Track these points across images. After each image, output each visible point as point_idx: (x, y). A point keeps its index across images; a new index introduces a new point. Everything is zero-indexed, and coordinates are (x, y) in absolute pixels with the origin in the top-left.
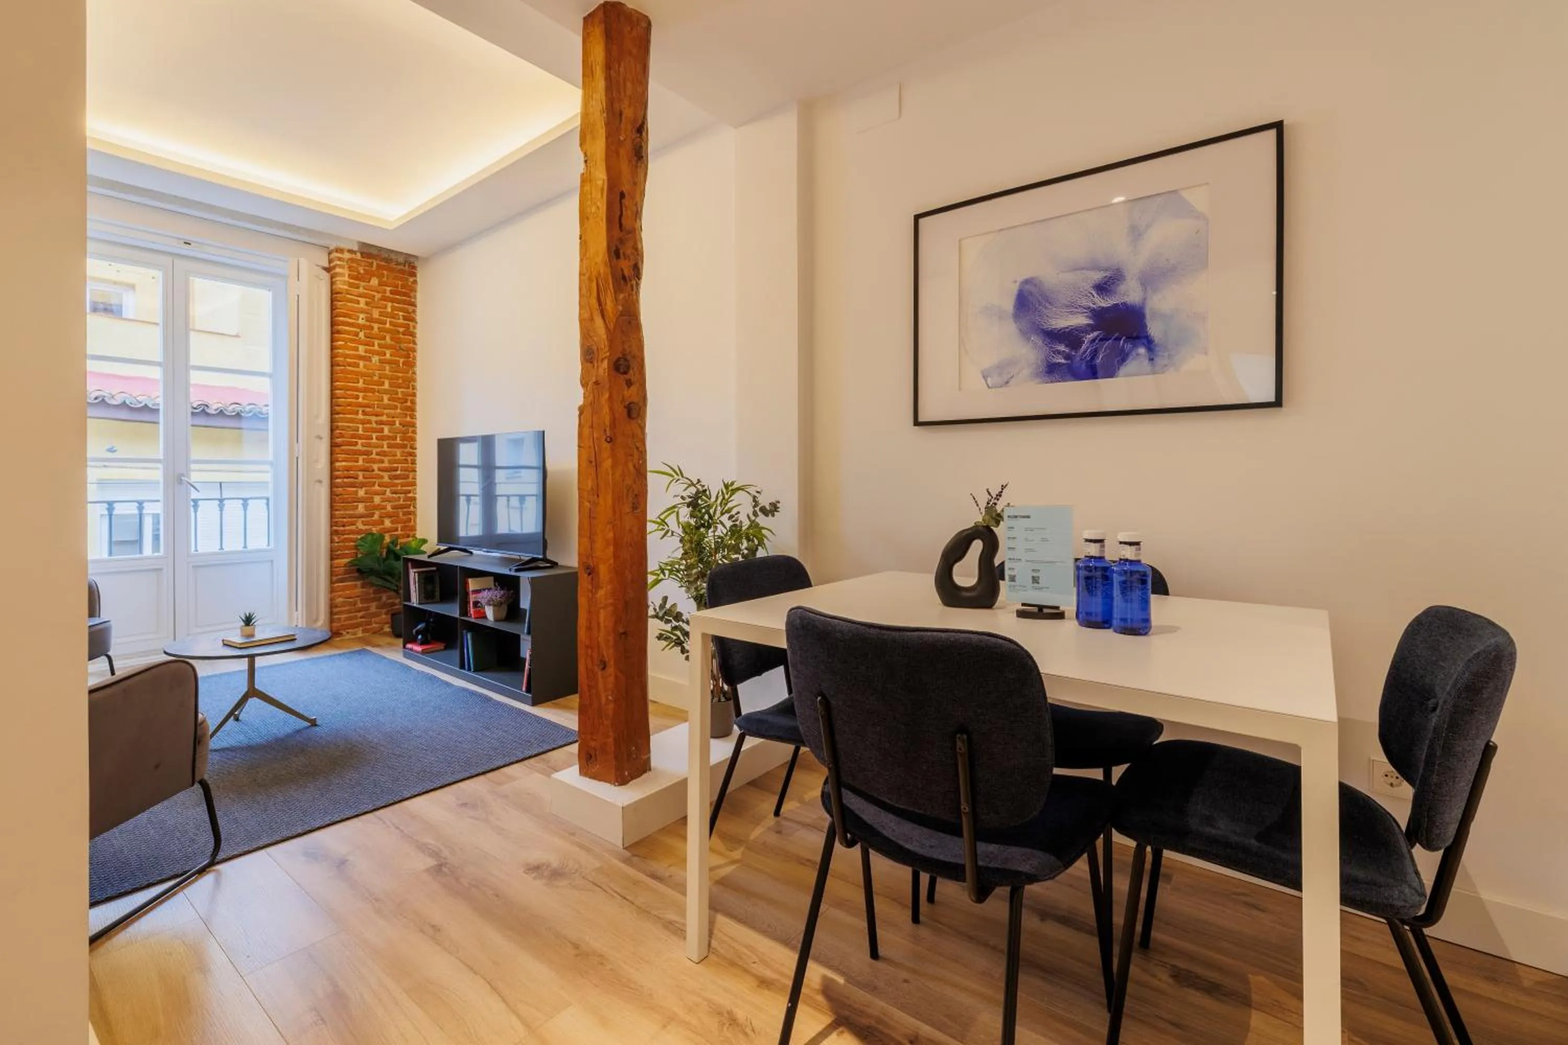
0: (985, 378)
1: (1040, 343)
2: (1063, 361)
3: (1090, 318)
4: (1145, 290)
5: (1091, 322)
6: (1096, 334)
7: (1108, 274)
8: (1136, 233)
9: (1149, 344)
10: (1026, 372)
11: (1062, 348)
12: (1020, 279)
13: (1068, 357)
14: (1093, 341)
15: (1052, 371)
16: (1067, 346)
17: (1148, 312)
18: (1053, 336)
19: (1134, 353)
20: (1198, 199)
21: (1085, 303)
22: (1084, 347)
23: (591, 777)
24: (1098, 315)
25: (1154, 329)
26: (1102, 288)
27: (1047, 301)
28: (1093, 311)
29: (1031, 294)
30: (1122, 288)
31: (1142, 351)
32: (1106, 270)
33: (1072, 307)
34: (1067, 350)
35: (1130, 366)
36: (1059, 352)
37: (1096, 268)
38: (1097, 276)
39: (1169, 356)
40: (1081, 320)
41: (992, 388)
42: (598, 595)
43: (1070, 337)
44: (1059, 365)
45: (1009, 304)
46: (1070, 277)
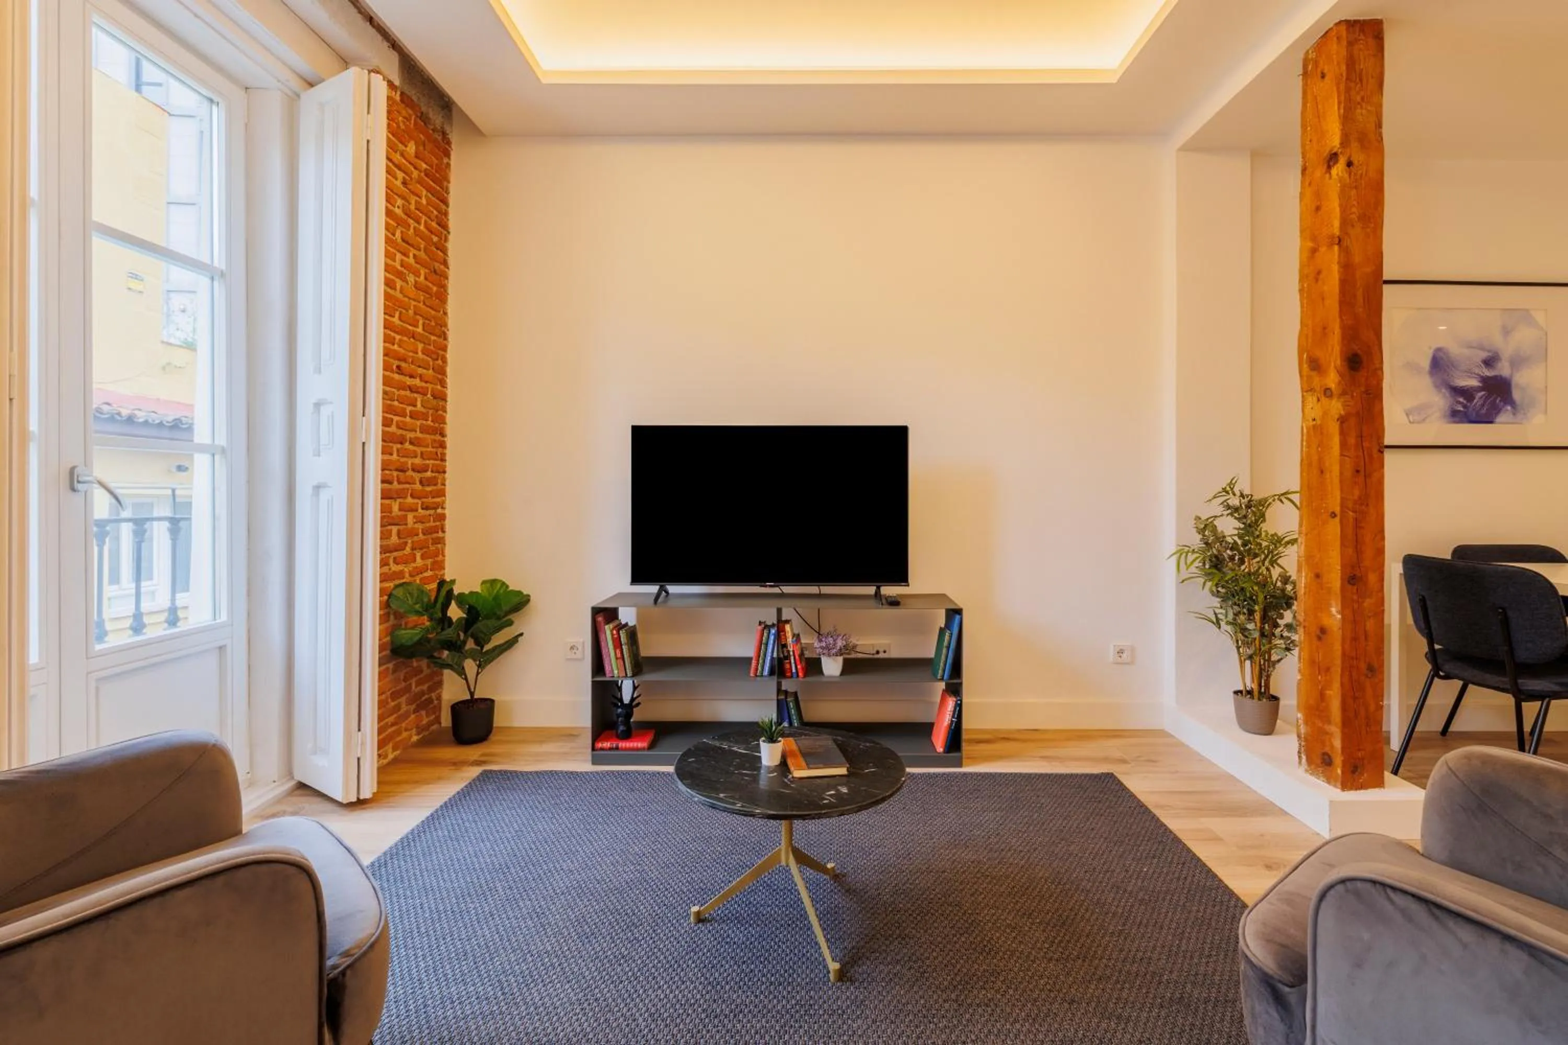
0: (1407, 415)
1: (1447, 395)
2: (1462, 409)
3: (1480, 382)
4: (1512, 370)
5: (1481, 385)
6: (1483, 393)
7: (1490, 354)
8: (1506, 332)
9: (1512, 403)
10: (1438, 414)
11: (1461, 400)
12: (1435, 346)
13: (1465, 406)
14: (1481, 397)
15: (1456, 416)
16: (1465, 399)
17: (1513, 383)
18: (1458, 391)
19: (1504, 409)
20: (1540, 317)
21: (1477, 371)
22: (1475, 401)
23: (1356, 789)
24: (1484, 380)
25: (1516, 395)
26: (1489, 362)
27: (1454, 367)
28: (1482, 377)
29: (1442, 359)
30: (1500, 365)
31: (1509, 408)
32: (1489, 351)
33: (1470, 373)
34: (1465, 402)
35: (1501, 418)
36: (1460, 403)
37: (1482, 348)
38: (1484, 355)
39: (1525, 414)
40: (1474, 383)
41: (1413, 423)
42: (1365, 604)
43: (1465, 393)
44: (1460, 411)
45: (1426, 363)
46: (1466, 352)
